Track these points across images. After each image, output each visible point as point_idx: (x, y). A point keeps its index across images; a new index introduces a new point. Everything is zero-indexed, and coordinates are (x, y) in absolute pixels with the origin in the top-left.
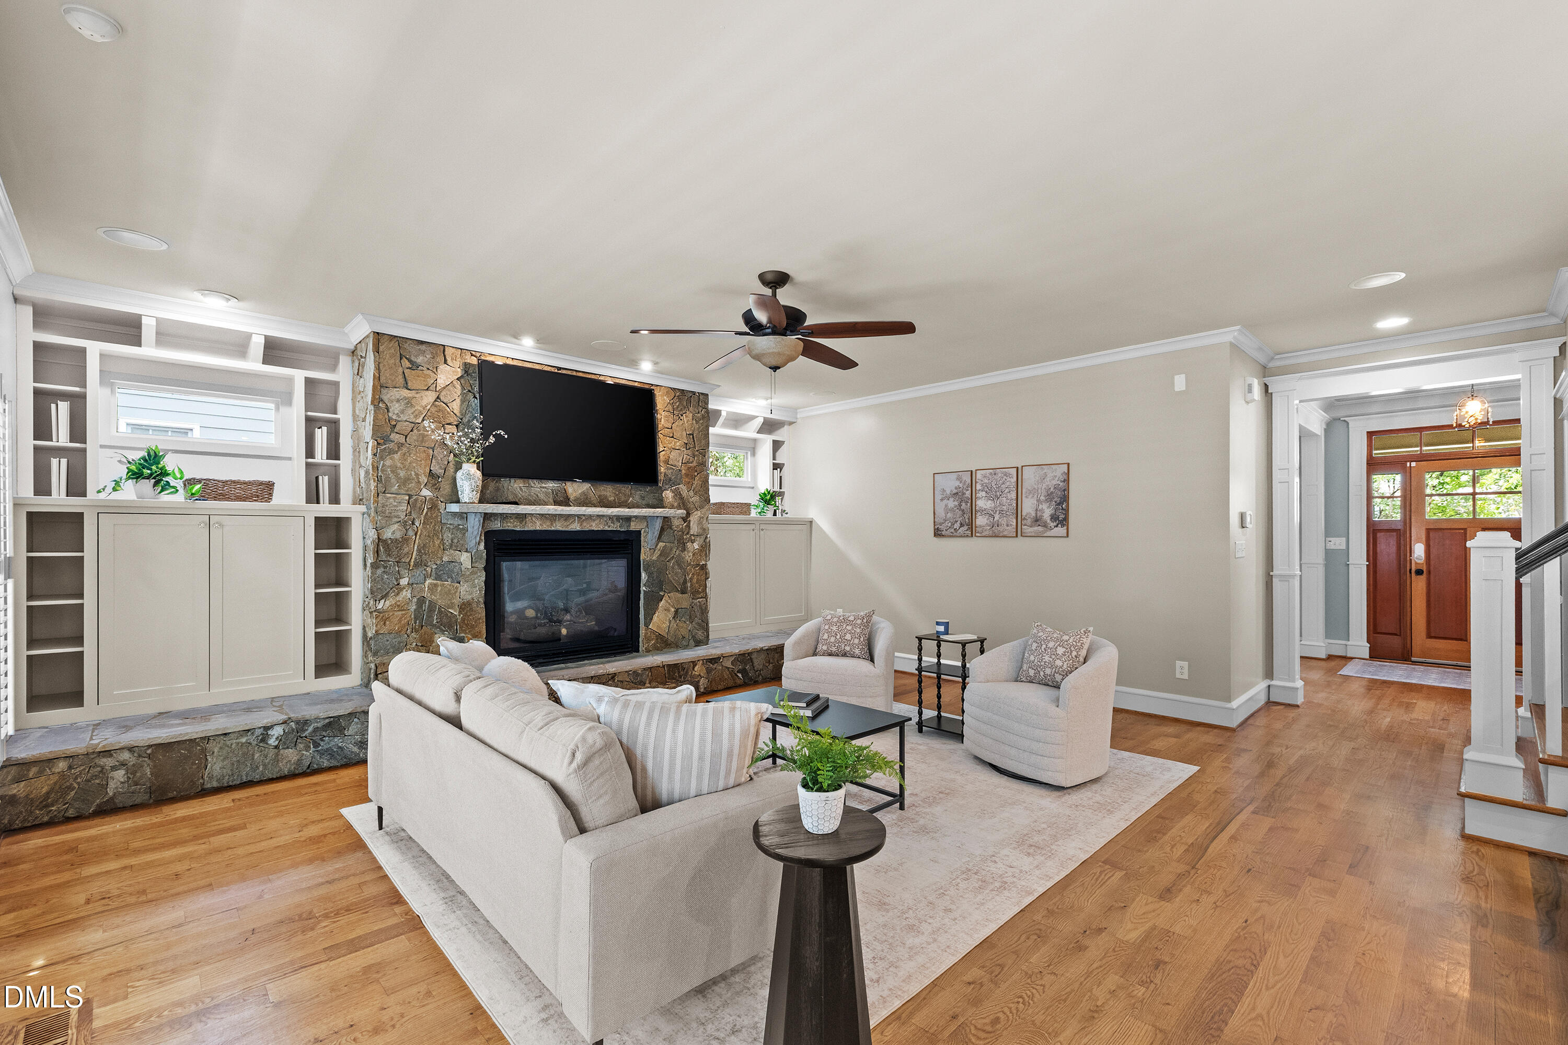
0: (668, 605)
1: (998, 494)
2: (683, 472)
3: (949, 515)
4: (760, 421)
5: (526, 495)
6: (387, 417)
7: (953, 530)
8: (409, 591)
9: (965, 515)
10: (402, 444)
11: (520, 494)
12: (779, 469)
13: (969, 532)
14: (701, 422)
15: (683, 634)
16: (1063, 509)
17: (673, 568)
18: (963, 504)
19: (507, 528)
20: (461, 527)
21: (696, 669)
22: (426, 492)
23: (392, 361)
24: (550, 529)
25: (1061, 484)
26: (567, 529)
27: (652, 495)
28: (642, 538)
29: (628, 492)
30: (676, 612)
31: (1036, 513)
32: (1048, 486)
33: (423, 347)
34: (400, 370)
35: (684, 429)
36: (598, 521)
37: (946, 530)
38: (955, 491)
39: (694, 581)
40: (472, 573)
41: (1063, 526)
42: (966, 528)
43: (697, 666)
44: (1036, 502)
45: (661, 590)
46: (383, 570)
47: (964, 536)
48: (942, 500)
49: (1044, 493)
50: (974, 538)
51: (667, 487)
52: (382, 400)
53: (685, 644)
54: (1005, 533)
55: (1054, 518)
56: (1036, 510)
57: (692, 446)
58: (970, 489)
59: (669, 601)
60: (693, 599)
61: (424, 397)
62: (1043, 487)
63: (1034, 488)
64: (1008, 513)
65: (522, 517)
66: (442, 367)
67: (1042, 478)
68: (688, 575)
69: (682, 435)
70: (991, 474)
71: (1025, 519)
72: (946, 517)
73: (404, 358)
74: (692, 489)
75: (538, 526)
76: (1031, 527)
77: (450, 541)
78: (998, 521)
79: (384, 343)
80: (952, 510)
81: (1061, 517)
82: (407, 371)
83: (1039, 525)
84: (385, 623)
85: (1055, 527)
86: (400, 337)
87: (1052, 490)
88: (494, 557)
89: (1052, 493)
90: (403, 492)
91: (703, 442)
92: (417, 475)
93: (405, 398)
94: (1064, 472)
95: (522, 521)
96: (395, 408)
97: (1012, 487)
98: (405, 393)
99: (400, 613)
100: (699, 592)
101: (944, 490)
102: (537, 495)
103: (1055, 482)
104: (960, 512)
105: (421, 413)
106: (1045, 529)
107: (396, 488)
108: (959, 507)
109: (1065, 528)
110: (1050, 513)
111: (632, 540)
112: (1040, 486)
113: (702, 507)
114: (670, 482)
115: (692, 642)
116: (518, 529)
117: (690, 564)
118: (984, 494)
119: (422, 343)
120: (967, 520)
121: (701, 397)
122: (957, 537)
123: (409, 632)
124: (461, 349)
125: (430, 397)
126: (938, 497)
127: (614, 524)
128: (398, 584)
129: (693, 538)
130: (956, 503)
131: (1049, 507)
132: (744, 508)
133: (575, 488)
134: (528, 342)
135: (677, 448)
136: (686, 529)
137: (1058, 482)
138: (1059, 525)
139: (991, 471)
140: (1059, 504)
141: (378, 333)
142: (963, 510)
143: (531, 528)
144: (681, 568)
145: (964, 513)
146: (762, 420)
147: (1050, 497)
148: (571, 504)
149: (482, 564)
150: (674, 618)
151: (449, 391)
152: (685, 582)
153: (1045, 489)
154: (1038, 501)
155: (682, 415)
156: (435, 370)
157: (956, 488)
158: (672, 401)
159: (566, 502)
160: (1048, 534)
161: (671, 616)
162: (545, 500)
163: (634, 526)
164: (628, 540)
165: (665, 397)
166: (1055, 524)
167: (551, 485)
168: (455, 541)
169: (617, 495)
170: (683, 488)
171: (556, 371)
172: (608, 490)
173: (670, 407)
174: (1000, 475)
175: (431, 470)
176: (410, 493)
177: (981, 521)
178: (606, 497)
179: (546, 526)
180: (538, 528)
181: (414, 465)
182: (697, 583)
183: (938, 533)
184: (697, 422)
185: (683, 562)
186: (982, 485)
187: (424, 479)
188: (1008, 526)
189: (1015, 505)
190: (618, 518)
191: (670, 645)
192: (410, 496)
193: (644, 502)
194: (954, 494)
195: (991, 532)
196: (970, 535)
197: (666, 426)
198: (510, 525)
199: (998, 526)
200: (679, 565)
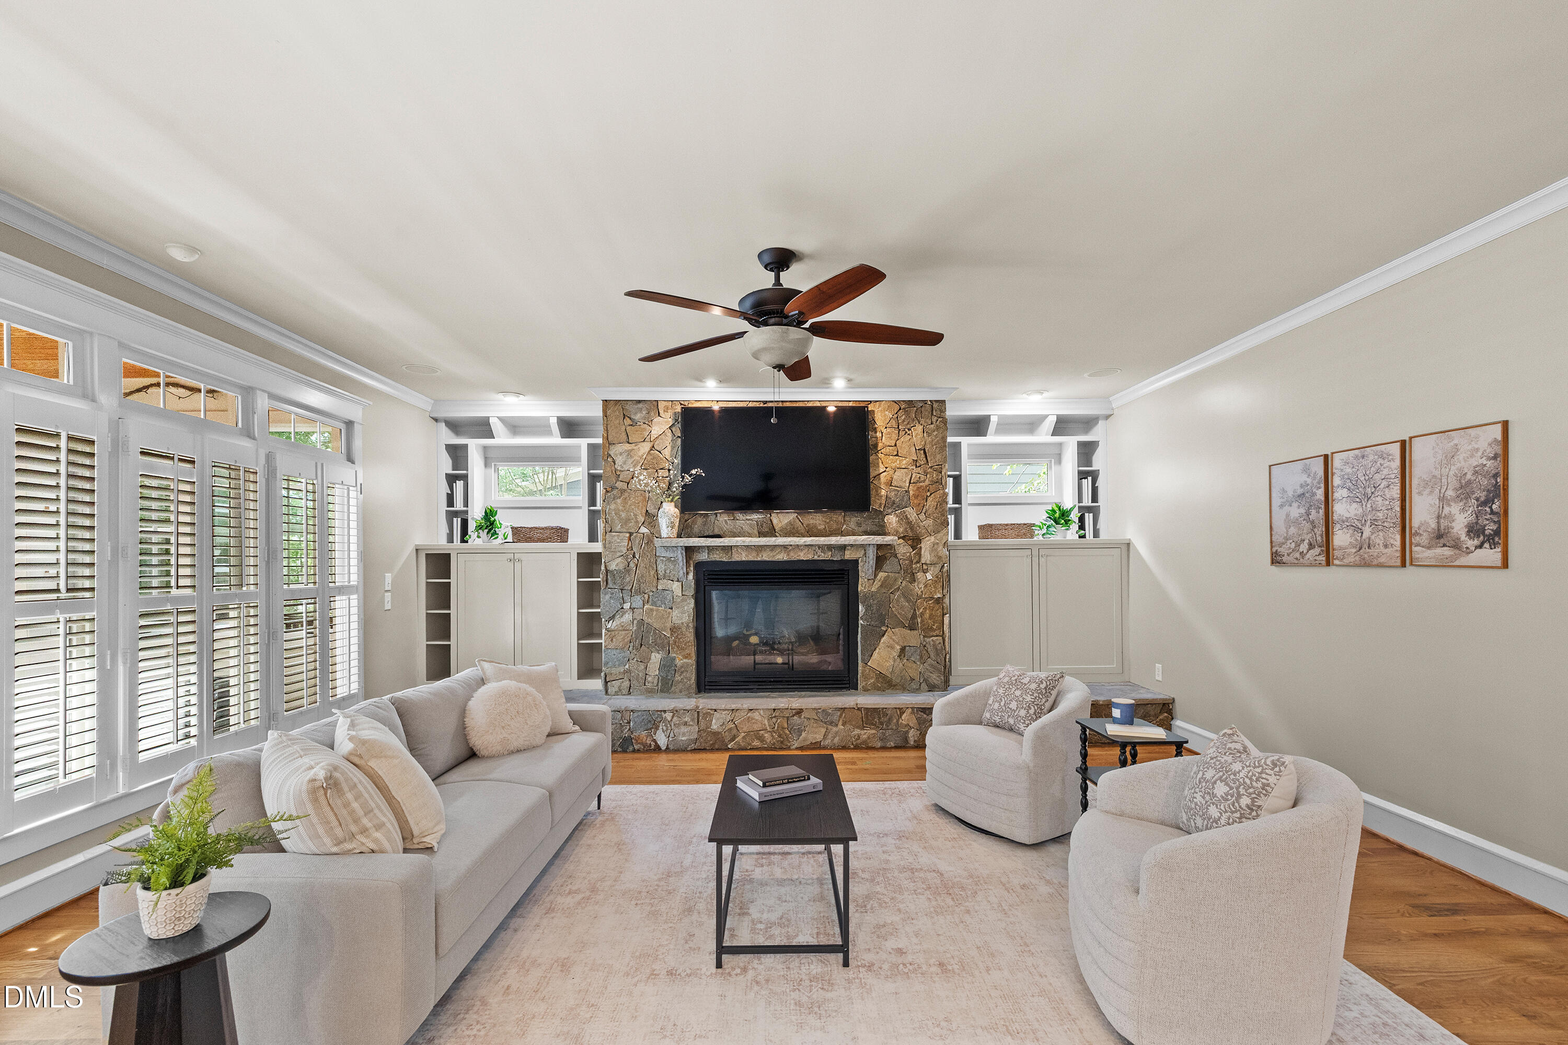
0: (891, 642)
1: (1369, 491)
2: (911, 493)
3: (1293, 530)
4: (1052, 420)
5: (731, 527)
6: (613, 468)
7: (1297, 555)
8: (631, 614)
9: (1316, 530)
10: (625, 490)
11: (726, 527)
12: (1090, 478)
13: (1322, 558)
14: (935, 433)
15: (911, 675)
16: (1492, 512)
17: (898, 601)
18: (1313, 512)
19: (714, 559)
20: (672, 559)
21: (903, 717)
22: (644, 530)
23: (618, 421)
24: (756, 559)
25: (1489, 463)
26: (773, 559)
27: (870, 521)
28: (860, 568)
29: (841, 519)
30: (903, 649)
31: (1438, 523)
32: (1460, 469)
33: (640, 405)
34: (623, 428)
35: (912, 445)
36: (806, 550)
37: (1288, 555)
38: (1300, 491)
39: (927, 616)
40: (683, 600)
41: (1493, 545)
42: (1317, 550)
43: (905, 714)
44: (1437, 502)
45: (884, 624)
46: (610, 596)
47: (1315, 566)
48: (1281, 506)
49: (1454, 483)
50: (1332, 569)
51: (890, 511)
52: (610, 455)
53: (915, 687)
54: (1382, 560)
55: (1474, 530)
56: (1439, 517)
57: (922, 463)
58: (1322, 485)
59: (894, 637)
60: (924, 637)
61: (641, 448)
62: (1451, 473)
63: (1434, 476)
64: (1385, 524)
65: (728, 549)
66: (657, 419)
67: (1450, 455)
68: (918, 610)
69: (909, 452)
70: (1356, 457)
71: (1417, 534)
72: (1287, 534)
73: (626, 418)
74: (924, 511)
75: (743, 557)
76: (1429, 548)
77: (663, 572)
78: (1369, 538)
79: (610, 408)
80: (1296, 522)
81: (1490, 528)
82: (628, 428)
83: (1444, 545)
84: (612, 640)
85: (1476, 548)
86: (623, 400)
87: (1469, 476)
88: (705, 586)
89: (1469, 482)
90: (625, 530)
91: (939, 457)
92: (635, 515)
93: (626, 451)
94: (1496, 440)
95: (728, 552)
96: (619, 460)
97: (1393, 476)
98: (627, 447)
99: (624, 632)
100: (932, 629)
101: (1284, 491)
102: (742, 528)
103: (1474, 462)
104: (1308, 525)
105: (638, 462)
106: (1457, 552)
107: (619, 527)
108: (1305, 517)
109: (1499, 549)
110: (1466, 522)
111: (849, 570)
112: (1445, 471)
113: (936, 532)
114: (893, 505)
115: (924, 686)
116: (724, 559)
117: (920, 597)
118: (1345, 493)
119: (639, 402)
120: (1319, 538)
121: (935, 405)
122: (1304, 565)
123: (630, 649)
124: (672, 401)
125: (646, 447)
126: (1276, 502)
127: (825, 553)
128: (622, 608)
129: (925, 567)
130: (1302, 511)
131: (1463, 510)
132: (1026, 530)
133: (781, 519)
134: (711, 384)
135: (904, 467)
136: (915, 557)
137: (1481, 461)
138: (1487, 545)
139: (1357, 452)
140: (1484, 504)
141: (606, 400)
142: (1313, 522)
143: (738, 559)
144: (908, 601)
145: (1315, 527)
146: (1054, 419)
147: (1464, 491)
148: (777, 534)
149: (691, 592)
150: (899, 656)
151: (662, 439)
152: (914, 617)
153: (1456, 475)
154: (1442, 499)
155: (909, 430)
156: (650, 424)
157: (1302, 486)
158: (896, 416)
159: (772, 532)
160: (1464, 561)
161: (895, 654)
162: (749, 531)
163: (849, 555)
164: (843, 570)
165: (887, 413)
166: (1476, 542)
167: (756, 517)
168: (668, 571)
169: (828, 523)
170: (911, 513)
171: (761, 405)
172: (817, 519)
173: (894, 423)
174: (1371, 457)
175: (647, 511)
176: (631, 531)
177: (1341, 538)
178: (815, 526)
179: (752, 557)
180: (744, 559)
181: (633, 507)
182: (930, 618)
183: (1276, 559)
184: (929, 435)
185: (912, 595)
186: (1342, 477)
187: (641, 519)
188: (1386, 546)
189: (1398, 509)
190: (830, 547)
191: (895, 686)
192: (631, 534)
193: (861, 529)
194: (1299, 496)
195: (1357, 558)
196: (1324, 563)
197: (888, 444)
198: (717, 557)
199: (1369, 547)
200: (905, 597)
